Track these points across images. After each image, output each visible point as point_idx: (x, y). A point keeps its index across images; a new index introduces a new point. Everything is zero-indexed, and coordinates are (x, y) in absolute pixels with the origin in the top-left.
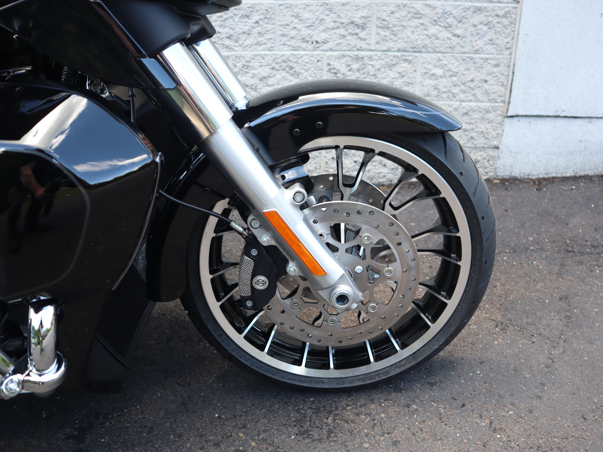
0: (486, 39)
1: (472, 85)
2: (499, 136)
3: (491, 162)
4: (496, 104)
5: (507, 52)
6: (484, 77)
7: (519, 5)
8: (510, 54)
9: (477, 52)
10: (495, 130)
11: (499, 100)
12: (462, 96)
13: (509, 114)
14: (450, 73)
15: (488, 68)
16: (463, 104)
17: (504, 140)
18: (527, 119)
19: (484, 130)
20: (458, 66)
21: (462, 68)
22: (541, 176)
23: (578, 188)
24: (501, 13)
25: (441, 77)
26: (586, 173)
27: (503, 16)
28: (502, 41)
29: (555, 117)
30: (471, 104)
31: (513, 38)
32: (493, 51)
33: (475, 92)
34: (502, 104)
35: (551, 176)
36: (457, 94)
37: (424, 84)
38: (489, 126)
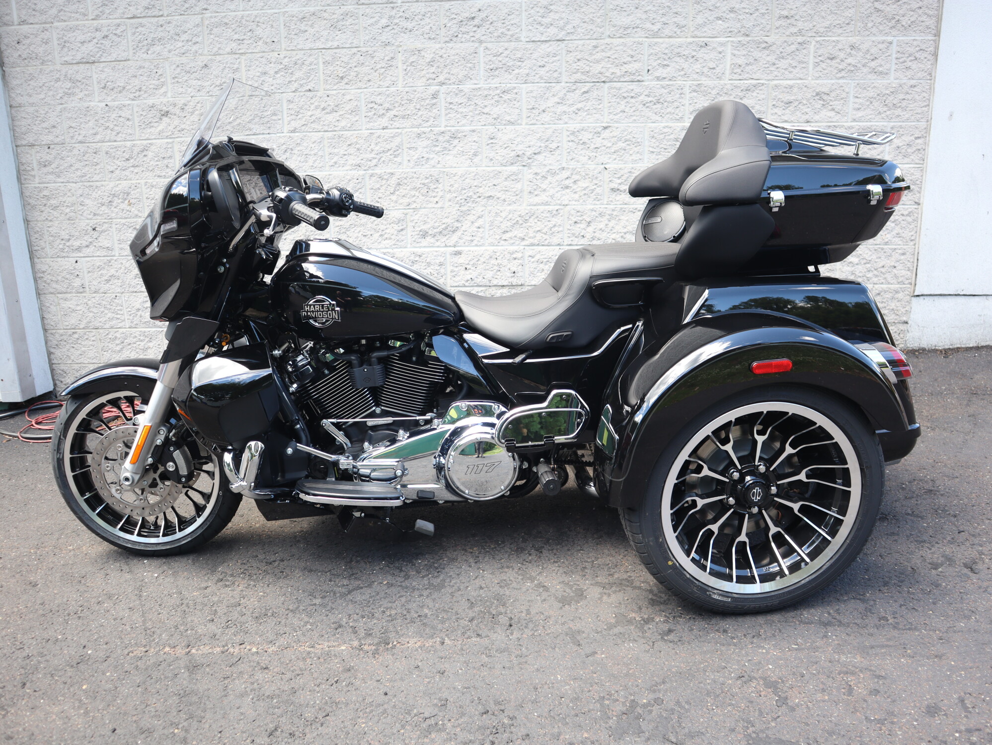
0: (894, 233)
1: (883, 270)
2: (908, 312)
3: (902, 335)
4: (904, 286)
5: (912, 243)
6: (893, 264)
7: (919, 207)
8: (915, 245)
9: (886, 243)
10: (904, 308)
11: (907, 282)
12: (875, 280)
13: (916, 294)
14: (865, 261)
15: (896, 256)
16: (876, 286)
17: (912, 316)
18: (931, 297)
19: (895, 308)
20: (871, 255)
21: (874, 257)
22: (947, 347)
23: (980, 356)
24: (905, 213)
25: (857, 264)
26: (987, 343)
27: (907, 215)
28: (907, 234)
29: (956, 295)
30: (882, 286)
31: (916, 232)
32: (900, 242)
33: (886, 276)
34: (909, 286)
35: (955, 346)
36: (871, 278)
37: (843, 270)
38: (898, 304)
